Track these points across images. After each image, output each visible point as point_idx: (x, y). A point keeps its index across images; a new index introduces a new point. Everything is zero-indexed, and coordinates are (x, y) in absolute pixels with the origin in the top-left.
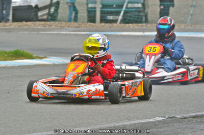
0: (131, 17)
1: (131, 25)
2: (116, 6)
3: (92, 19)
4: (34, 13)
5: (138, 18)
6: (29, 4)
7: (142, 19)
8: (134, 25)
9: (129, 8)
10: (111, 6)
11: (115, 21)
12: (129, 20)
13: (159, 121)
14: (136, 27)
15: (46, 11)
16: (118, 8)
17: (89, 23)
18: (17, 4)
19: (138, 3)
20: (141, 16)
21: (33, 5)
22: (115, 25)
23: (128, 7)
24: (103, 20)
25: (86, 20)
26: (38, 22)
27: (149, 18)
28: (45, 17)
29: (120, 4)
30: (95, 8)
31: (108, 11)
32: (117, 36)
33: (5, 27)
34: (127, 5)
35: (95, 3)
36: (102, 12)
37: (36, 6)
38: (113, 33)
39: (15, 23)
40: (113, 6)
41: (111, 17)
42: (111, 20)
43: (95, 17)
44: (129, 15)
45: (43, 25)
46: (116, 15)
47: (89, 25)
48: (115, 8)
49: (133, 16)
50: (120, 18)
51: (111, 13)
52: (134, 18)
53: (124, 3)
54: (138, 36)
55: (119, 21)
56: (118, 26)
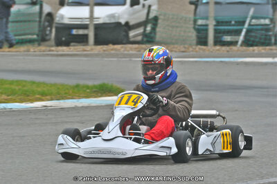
0: (256, 37)
1: (255, 48)
2: (236, 22)
3: (202, 41)
4: (124, 33)
5: (265, 39)
6: (117, 21)
7: (270, 40)
8: (261, 48)
9: (253, 25)
10: (228, 23)
11: (234, 43)
12: (253, 41)
14: (263, 51)
15: (141, 30)
16: (238, 25)
17: (199, 46)
18: (101, 21)
19: (265, 18)
20: (270, 36)
21: (123, 21)
22: (234, 48)
23: (252, 23)
24: (218, 42)
25: (195, 42)
26: (130, 46)
28: (139, 38)
29: (241, 20)
30: (207, 25)
31: (224, 29)
32: (238, 63)
33: (85, 53)
34: (250, 21)
35: (207, 18)
36: (216, 31)
37: (127, 23)
38: (232, 60)
39: (99, 47)
40: (231, 22)
41: (228, 38)
42: (228, 42)
43: (206, 37)
44: (253, 34)
45: (136, 48)
46: (235, 35)
47: (200, 49)
48: (234, 25)
49: (258, 35)
50: (241, 38)
51: (229, 33)
52: (260, 39)
53: (246, 18)
54: (265, 64)
55: (240, 43)
56: (238, 50)
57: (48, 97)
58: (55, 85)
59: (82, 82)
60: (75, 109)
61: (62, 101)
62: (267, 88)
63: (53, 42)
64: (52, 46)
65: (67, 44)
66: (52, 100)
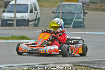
2: (69, 20)
4: (27, 23)
9: (76, 21)
12: (76, 27)
19: (80, 19)
21: (27, 19)
22: (69, 29)
33: (13, 29)
34: (75, 20)
38: (69, 32)
39: (18, 27)
46: (69, 25)
52: (79, 26)
55: (71, 27)
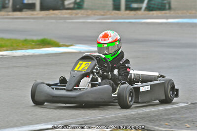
0: (154, 4)
1: (154, 12)
3: (117, 7)
4: (61, 2)
5: (162, 6)
7: (165, 6)
8: (158, 12)
11: (139, 9)
12: (153, 8)
13: (182, 108)
14: (160, 15)
17: (115, 11)
20: (165, 3)
22: (139, 12)
24: (128, 8)
25: (111, 8)
26: (65, 11)
27: (173, 6)
28: (72, 6)
32: (142, 23)
33: (33, 16)
38: (137, 21)
39: (43, 12)
42: (135, 8)
43: (119, 5)
44: (153, 2)
45: (69, 13)
46: (140, 3)
47: (115, 13)
49: (156, 3)
50: (144, 5)
51: (136, 1)
52: (158, 5)
54: (162, 24)
55: (143, 9)
56: (142, 14)
57: (5, 49)
58: (10, 39)
59: (29, 38)
60: (24, 57)
61: (14, 52)
62: (162, 41)
63: (10, 9)
64: (9, 12)
65: (20, 10)
66: (7, 50)
